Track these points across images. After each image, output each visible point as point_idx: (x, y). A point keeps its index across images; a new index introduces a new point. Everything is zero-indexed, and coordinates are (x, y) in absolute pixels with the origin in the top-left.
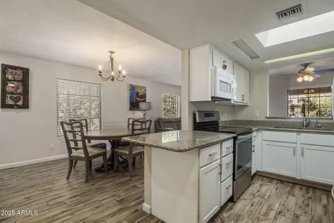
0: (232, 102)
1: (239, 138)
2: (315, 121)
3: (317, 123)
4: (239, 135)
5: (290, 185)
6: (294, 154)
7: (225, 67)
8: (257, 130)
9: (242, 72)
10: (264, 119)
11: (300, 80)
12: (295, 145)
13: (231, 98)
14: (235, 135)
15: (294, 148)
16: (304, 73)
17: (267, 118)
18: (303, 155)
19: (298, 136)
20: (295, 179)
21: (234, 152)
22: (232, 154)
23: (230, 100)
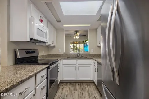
0: (47, 44)
1: (50, 67)
2: (81, 54)
3: (82, 55)
4: (50, 65)
5: (74, 84)
6: (76, 69)
7: (41, 21)
8: (60, 60)
9: (52, 28)
10: (63, 54)
11: (75, 37)
12: (76, 65)
13: (46, 41)
14: (48, 65)
15: (76, 67)
16: (76, 35)
17: (64, 53)
18: (79, 69)
19: (77, 61)
20: (76, 81)
21: (47, 78)
22: (46, 79)
23: (45, 43)
